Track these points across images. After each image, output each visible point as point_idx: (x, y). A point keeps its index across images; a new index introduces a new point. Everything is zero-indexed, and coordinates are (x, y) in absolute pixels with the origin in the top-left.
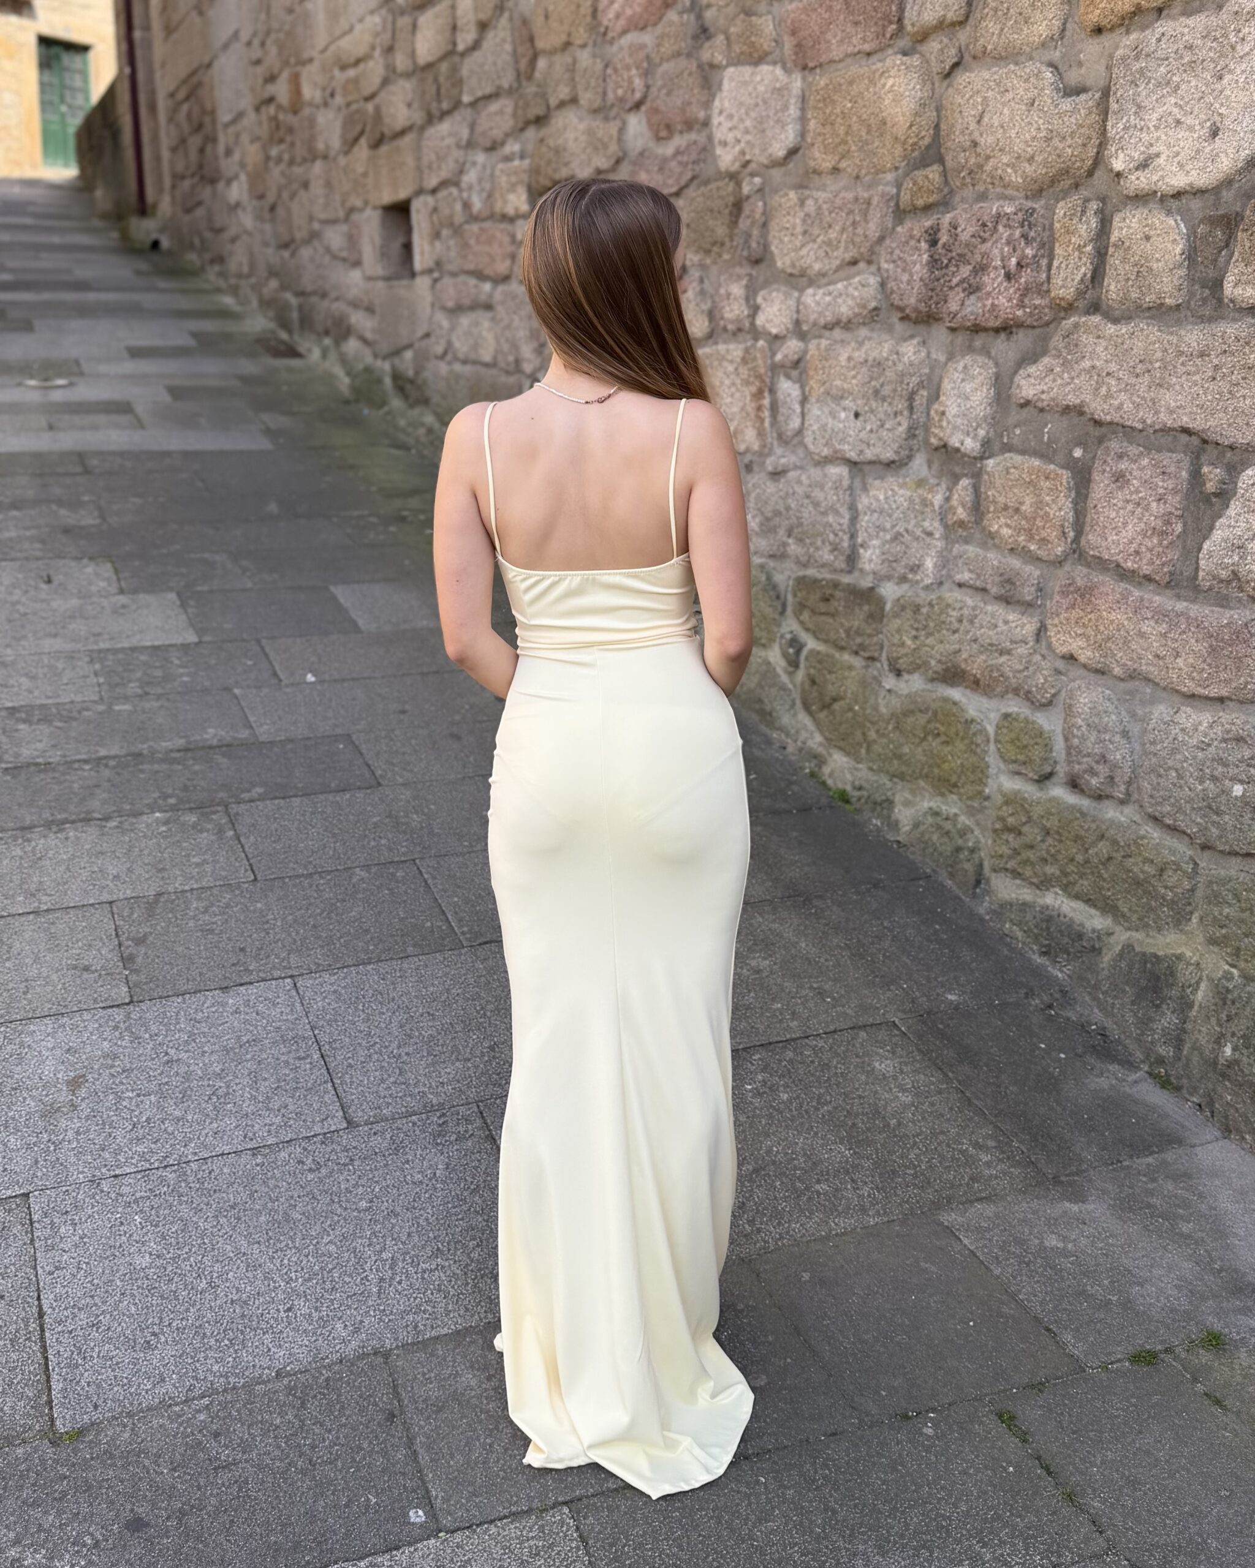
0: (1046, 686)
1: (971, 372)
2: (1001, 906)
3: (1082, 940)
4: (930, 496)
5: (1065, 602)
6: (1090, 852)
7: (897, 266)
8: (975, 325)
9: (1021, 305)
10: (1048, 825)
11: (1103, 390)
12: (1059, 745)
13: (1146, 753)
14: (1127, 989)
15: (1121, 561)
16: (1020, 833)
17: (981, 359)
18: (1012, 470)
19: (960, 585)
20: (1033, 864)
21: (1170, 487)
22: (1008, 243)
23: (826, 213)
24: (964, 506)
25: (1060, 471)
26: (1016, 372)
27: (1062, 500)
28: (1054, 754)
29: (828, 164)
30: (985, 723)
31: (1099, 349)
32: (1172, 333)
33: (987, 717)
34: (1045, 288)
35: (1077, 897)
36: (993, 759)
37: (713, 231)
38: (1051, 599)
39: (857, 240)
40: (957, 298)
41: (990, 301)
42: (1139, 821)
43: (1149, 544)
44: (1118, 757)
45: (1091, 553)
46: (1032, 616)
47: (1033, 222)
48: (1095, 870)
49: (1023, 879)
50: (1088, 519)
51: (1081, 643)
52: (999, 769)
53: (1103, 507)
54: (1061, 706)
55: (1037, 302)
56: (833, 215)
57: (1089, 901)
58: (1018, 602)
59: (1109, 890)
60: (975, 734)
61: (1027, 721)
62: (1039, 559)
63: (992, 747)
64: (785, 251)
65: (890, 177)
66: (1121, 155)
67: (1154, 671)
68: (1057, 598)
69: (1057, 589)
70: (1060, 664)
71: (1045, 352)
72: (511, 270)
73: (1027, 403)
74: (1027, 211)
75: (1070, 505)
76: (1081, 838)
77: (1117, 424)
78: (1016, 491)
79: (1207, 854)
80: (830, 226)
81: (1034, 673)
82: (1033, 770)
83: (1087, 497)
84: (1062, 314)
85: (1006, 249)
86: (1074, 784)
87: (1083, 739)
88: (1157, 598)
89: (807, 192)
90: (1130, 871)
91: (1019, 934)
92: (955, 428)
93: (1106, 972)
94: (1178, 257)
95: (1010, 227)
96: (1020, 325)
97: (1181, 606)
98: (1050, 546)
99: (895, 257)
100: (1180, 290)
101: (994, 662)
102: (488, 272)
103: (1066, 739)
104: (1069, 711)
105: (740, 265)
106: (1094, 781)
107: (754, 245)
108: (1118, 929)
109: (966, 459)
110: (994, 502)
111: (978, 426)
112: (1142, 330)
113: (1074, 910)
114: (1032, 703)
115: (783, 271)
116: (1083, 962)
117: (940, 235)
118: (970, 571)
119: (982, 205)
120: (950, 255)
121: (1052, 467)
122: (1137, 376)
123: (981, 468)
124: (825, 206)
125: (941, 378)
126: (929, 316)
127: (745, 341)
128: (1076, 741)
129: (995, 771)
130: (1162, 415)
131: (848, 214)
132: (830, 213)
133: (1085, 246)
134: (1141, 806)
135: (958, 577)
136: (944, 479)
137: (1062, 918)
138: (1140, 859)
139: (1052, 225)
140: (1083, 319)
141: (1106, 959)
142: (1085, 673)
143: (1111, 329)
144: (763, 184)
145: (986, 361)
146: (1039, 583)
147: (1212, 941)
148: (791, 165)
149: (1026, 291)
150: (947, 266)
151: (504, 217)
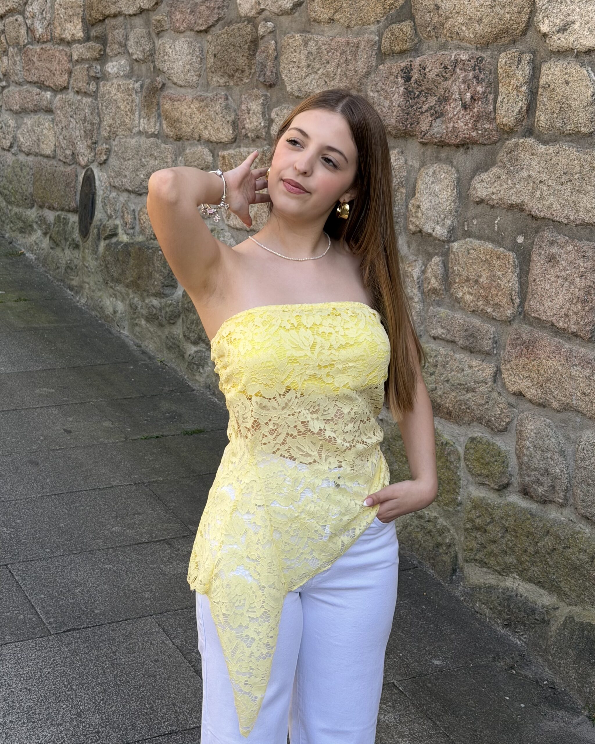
0: (502, 416)
1: (439, 176)
2: (472, 589)
3: (535, 614)
4: (410, 269)
5: (515, 352)
6: (539, 544)
7: (380, 95)
8: (440, 141)
9: (475, 128)
10: (507, 525)
11: (538, 194)
12: (513, 462)
13: (578, 468)
14: (570, 651)
15: (555, 321)
16: (485, 531)
17: (446, 167)
18: (472, 251)
19: (435, 338)
20: (495, 556)
21: (589, 267)
22: (464, 82)
23: (325, 52)
24: (436, 278)
25: (508, 253)
26: (472, 178)
27: (510, 274)
28: (510, 469)
29: (325, 16)
30: (457, 445)
31: (534, 163)
32: (587, 153)
33: (457, 440)
34: (492, 116)
35: (530, 580)
36: (463, 473)
37: (235, 61)
38: (504, 349)
39: (349, 74)
40: (427, 121)
41: (452, 125)
42: (575, 520)
43: (575, 309)
44: (558, 471)
45: (533, 315)
46: (490, 362)
47: (482, 67)
48: (543, 559)
49: (489, 568)
50: (530, 289)
51: (527, 383)
52: (468, 481)
53: (541, 281)
54: (514, 431)
55: (487, 126)
56: (330, 54)
57: (539, 584)
58: (480, 351)
59: (554, 574)
60: (449, 454)
61: (488, 443)
62: (493, 319)
63: (462, 463)
64: (293, 80)
65: (373, 28)
66: (547, 21)
67: (582, 405)
68: (508, 348)
69: (508, 341)
70: (512, 400)
71: (493, 164)
72: (68, 83)
73: (481, 201)
74: (478, 59)
75: (516, 279)
76: (532, 534)
77: (549, 219)
78: (475, 267)
80: (328, 62)
81: (493, 406)
82: (494, 482)
83: (528, 273)
84: (506, 136)
85: (463, 86)
86: (525, 492)
87: (531, 457)
88: (582, 349)
89: (309, 36)
90: (569, 559)
91: (487, 611)
92: (428, 218)
93: (554, 639)
94: (590, 98)
95: (465, 70)
96: (475, 143)
98: (502, 309)
99: (379, 88)
100: (592, 122)
101: (462, 398)
103: (519, 457)
104: (520, 434)
105: (257, 87)
106: (540, 490)
107: (268, 73)
108: (561, 604)
109: (437, 242)
110: (459, 275)
111: (445, 217)
112: (565, 150)
113: (528, 591)
114: (492, 429)
115: (292, 94)
116: (536, 631)
117: (412, 73)
118: (443, 327)
119: (443, 52)
120: (420, 88)
121: (502, 249)
123: (449, 249)
124: (323, 47)
125: (416, 180)
126: (405, 133)
127: (262, 146)
128: (526, 459)
129: (465, 483)
130: (581, 214)
131: (341, 54)
132: (328, 53)
133: (521, 87)
134: (576, 508)
135: (433, 332)
136: (420, 256)
137: (519, 597)
138: (577, 549)
139: (496, 69)
140: (522, 140)
141: (553, 628)
142: (531, 406)
143: (542, 148)
144: (274, 27)
145: (450, 168)
146: (494, 337)
148: (297, 14)
149: (478, 118)
150: (418, 96)
151: (62, 41)
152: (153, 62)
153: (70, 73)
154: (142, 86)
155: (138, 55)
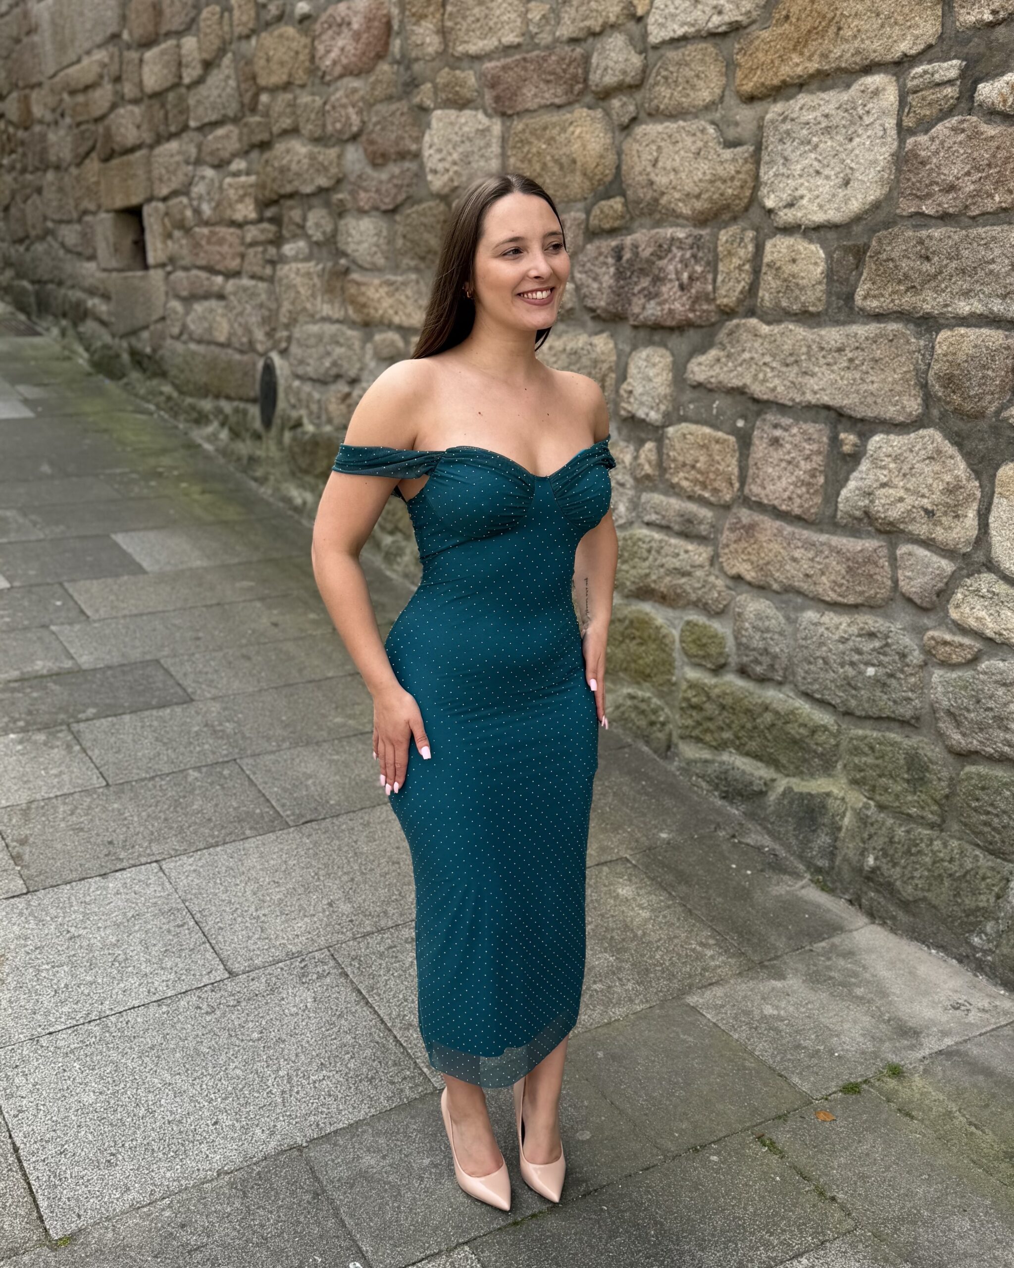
0: (720, 599)
1: (653, 360)
3: (751, 785)
5: (733, 536)
6: (757, 721)
7: (589, 277)
8: (654, 324)
9: (692, 309)
10: (724, 702)
11: (761, 376)
12: (731, 642)
13: (799, 647)
14: (790, 819)
15: (777, 505)
16: (702, 709)
17: (660, 350)
18: (688, 436)
19: (648, 524)
20: (712, 732)
21: (815, 449)
22: (681, 261)
24: (650, 464)
25: (727, 437)
26: (689, 361)
27: (729, 459)
28: (727, 650)
30: (671, 628)
31: (757, 344)
32: (814, 333)
33: (672, 623)
34: (711, 297)
35: (747, 754)
36: (678, 655)
38: (722, 534)
40: (639, 302)
41: (667, 306)
42: (794, 697)
43: (799, 492)
44: (778, 650)
45: (753, 499)
46: (707, 547)
47: (701, 245)
48: (761, 734)
49: (705, 743)
50: (750, 473)
51: (747, 566)
52: (683, 662)
53: (763, 464)
54: (731, 613)
55: (705, 307)
57: (756, 757)
58: (696, 536)
59: (772, 748)
60: (663, 637)
61: (705, 626)
63: (677, 646)
65: (580, 205)
66: (772, 196)
67: (804, 586)
68: (727, 532)
69: (727, 526)
70: (731, 583)
71: (711, 346)
72: (241, 265)
73: (699, 385)
74: (696, 237)
75: (736, 463)
76: (750, 711)
77: (772, 402)
78: (692, 452)
79: (847, 718)
81: (710, 590)
82: (711, 662)
83: (748, 456)
84: (725, 317)
85: (679, 266)
86: (743, 671)
87: (750, 637)
88: (806, 532)
90: (788, 733)
91: (704, 784)
92: (641, 403)
93: (772, 808)
94: (819, 276)
95: (682, 249)
96: (692, 325)
97: (824, 538)
98: (720, 494)
99: (587, 269)
100: (820, 301)
101: (677, 582)
102: (218, 267)
103: (736, 638)
104: (738, 616)
106: (758, 669)
108: (779, 776)
109: (650, 427)
110: (675, 461)
111: (660, 402)
112: (791, 330)
113: (744, 764)
114: (709, 612)
116: (754, 802)
117: (624, 252)
118: (657, 513)
119: (658, 230)
120: (632, 268)
121: (720, 433)
122: (787, 365)
123: (663, 434)
125: (627, 364)
126: (616, 316)
128: (744, 640)
129: (680, 664)
130: (807, 396)
133: (744, 265)
134: (796, 685)
135: (647, 518)
136: (632, 442)
137: (736, 770)
138: (796, 724)
139: (716, 248)
140: (743, 321)
141: (772, 798)
142: (750, 589)
143: (766, 329)
145: (665, 352)
146: (712, 522)
147: (854, 782)
149: (696, 299)
150: (630, 277)
151: (233, 223)
152: (335, 243)
153: (243, 256)
154: (324, 269)
155: (318, 236)
